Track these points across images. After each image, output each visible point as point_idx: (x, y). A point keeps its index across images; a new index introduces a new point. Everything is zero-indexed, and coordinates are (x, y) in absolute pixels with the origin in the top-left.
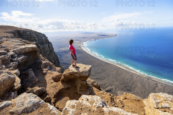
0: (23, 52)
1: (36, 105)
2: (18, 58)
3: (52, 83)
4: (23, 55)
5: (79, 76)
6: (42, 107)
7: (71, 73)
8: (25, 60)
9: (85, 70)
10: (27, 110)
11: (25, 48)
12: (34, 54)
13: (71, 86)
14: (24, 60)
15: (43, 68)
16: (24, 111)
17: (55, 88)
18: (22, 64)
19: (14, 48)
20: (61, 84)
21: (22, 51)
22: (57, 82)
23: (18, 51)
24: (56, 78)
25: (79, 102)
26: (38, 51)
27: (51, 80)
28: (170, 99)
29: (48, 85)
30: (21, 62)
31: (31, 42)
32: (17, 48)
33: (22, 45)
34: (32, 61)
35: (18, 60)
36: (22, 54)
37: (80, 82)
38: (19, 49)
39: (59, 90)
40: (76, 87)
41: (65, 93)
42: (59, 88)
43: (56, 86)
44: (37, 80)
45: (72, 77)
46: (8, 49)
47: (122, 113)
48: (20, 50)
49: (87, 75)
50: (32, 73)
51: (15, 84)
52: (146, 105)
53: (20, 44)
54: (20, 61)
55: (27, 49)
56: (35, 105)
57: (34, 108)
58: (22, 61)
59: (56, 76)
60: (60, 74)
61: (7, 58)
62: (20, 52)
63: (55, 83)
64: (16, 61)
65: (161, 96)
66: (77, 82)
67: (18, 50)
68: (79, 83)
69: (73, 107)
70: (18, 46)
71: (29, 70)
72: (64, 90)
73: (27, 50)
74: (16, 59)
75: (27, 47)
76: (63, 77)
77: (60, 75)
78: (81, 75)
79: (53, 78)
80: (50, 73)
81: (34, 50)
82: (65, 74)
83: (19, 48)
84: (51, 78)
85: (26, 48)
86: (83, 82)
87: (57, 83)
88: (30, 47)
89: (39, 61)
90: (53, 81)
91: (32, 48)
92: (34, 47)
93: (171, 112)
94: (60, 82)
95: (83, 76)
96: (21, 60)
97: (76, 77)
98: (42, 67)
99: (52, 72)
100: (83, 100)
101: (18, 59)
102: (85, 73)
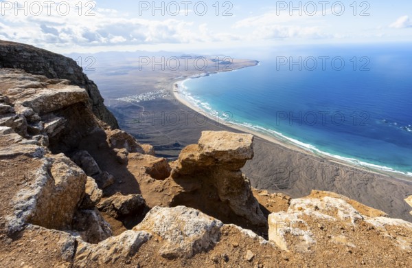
0: (52, 106)
1: (213, 231)
2: (43, 124)
3: (149, 182)
5: (229, 159)
6: (227, 234)
7: (210, 153)
8: (63, 127)
9: (242, 145)
10: (200, 245)
11: (56, 96)
12: (77, 112)
13: (200, 186)
14: (60, 129)
15: (113, 147)
16: (195, 250)
17: (162, 193)
18: (55, 139)
19: (23, 97)
20: (174, 184)
21: (49, 105)
22: (163, 179)
23: (38, 103)
24: (154, 170)
27: (145, 177)
29: (142, 187)
30: (54, 135)
31: (54, 80)
32: (31, 94)
33: (43, 88)
34: (76, 132)
35: (47, 129)
36: (49, 113)
37: (226, 173)
38: (40, 98)
39: (173, 196)
42: (173, 192)
43: (163, 190)
44: (110, 177)
45: (207, 164)
46: (7, 98)
48: (41, 100)
50: (91, 161)
51: (88, 191)
53: (35, 83)
54: (51, 131)
55: (60, 99)
56: (210, 232)
57: (211, 239)
58: (57, 131)
59: (154, 166)
60: (161, 159)
61: (20, 124)
62: (44, 106)
63: (157, 181)
64: (42, 132)
67: (36, 100)
68: (225, 177)
70: (33, 90)
71: (80, 153)
72: (186, 195)
73: (62, 101)
74: (39, 126)
75: (62, 93)
77: (162, 161)
78: (236, 157)
79: (148, 171)
80: (137, 159)
81: (81, 100)
82: (187, 159)
83: (37, 96)
84: (143, 172)
85: (59, 94)
87: (164, 181)
88: (70, 93)
89: (96, 129)
90: (149, 178)
91: (75, 94)
92: (81, 93)
94: (170, 177)
97: (221, 162)
98: (110, 145)
99: (141, 157)
100: (301, 209)
101: (46, 125)
102: (244, 152)
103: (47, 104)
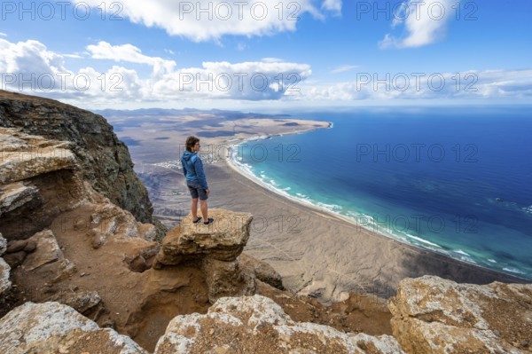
0: (24, 173)
1: (70, 336)
3: (122, 274)
4: (20, 184)
5: (214, 245)
7: (189, 237)
8: (29, 199)
11: (31, 162)
12: (61, 181)
13: (188, 281)
14: (23, 202)
17: (134, 290)
18: (14, 214)
20: (154, 277)
21: (20, 171)
22: (142, 272)
23: (5, 170)
24: (137, 258)
25: (209, 318)
26: (78, 170)
27: (120, 267)
28: (445, 290)
30: (11, 209)
31: (52, 142)
34: (53, 206)
35: (3, 202)
36: (17, 181)
37: (218, 264)
38: (10, 163)
39: (147, 295)
40: (204, 282)
41: (169, 304)
42: (149, 289)
43: (136, 286)
44: (71, 266)
45: (191, 251)
47: (326, 334)
48: (10, 167)
49: (239, 242)
50: (51, 245)
52: (394, 313)
53: (13, 146)
54: (8, 204)
55: (36, 165)
57: (60, 346)
58: (19, 204)
59: (139, 252)
60: (152, 243)
62: (12, 173)
63: (134, 273)
65: (426, 284)
66: (207, 267)
67: (4, 166)
68: (216, 269)
69: (189, 332)
71: (41, 234)
72: (164, 294)
73: (39, 168)
76: (161, 252)
77: (152, 247)
78: (221, 241)
79: (127, 260)
81: (65, 166)
82: (169, 244)
83: (7, 161)
84: (119, 260)
85: (35, 160)
86: (226, 264)
87: (142, 274)
88: (50, 159)
89: (80, 203)
90: (126, 269)
91: (60, 162)
92: (65, 159)
93: (444, 321)
94: (152, 269)
95: (226, 246)
96: (13, 203)
97: (203, 248)
100: (219, 310)
101: (3, 197)
102: (232, 235)
103: (17, 171)
